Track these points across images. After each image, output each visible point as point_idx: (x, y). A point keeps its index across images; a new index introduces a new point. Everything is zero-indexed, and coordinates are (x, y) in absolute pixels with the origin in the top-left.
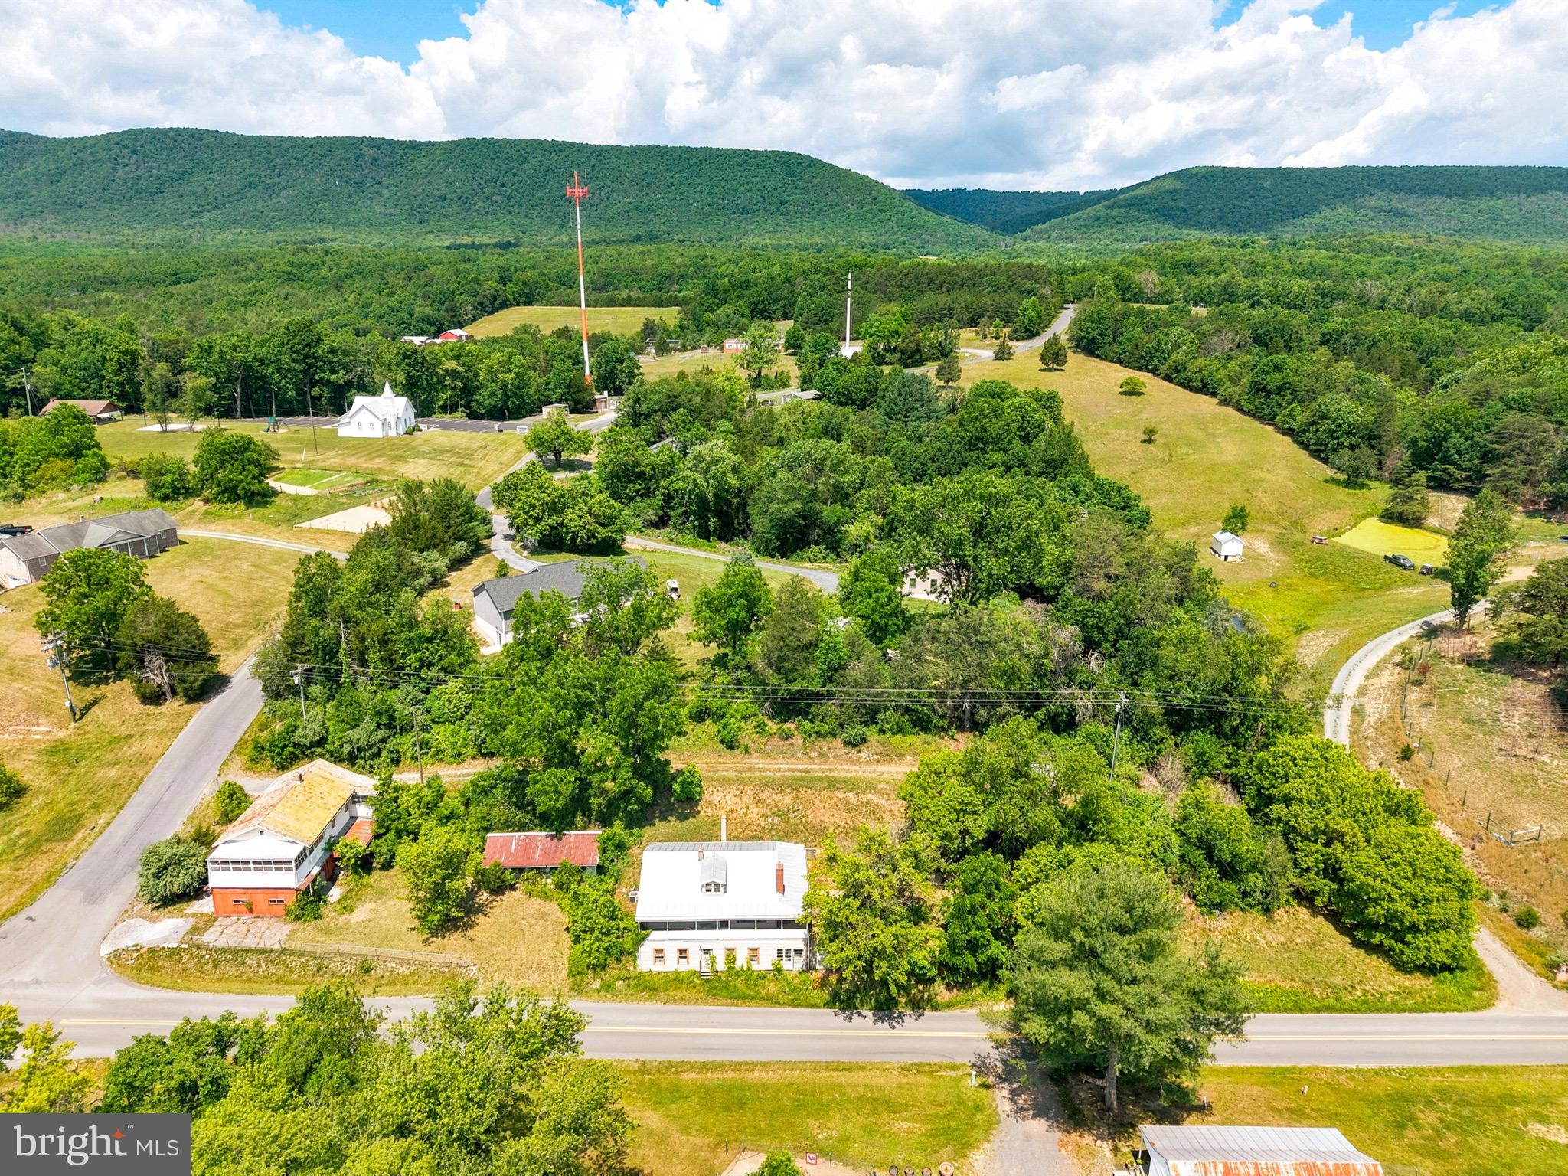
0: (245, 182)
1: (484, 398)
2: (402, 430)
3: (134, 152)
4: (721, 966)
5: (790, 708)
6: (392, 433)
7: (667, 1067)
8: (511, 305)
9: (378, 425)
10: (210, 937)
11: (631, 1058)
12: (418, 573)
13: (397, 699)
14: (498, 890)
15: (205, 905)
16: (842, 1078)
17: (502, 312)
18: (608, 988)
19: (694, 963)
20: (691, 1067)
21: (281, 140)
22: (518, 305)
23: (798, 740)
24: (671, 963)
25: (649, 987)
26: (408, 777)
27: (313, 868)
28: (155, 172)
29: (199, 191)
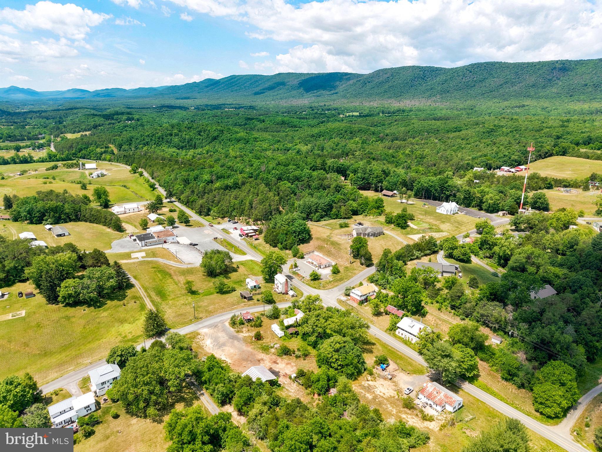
0: (505, 81)
1: (484, 206)
2: (452, 213)
3: (471, 72)
4: (407, 339)
5: (453, 307)
6: (449, 214)
7: (387, 345)
8: (555, 155)
9: (445, 211)
10: (348, 302)
11: (384, 342)
12: (412, 255)
13: (390, 278)
14: (386, 314)
15: (349, 297)
16: (409, 360)
17: (548, 158)
18: (390, 334)
19: (403, 336)
20: (391, 347)
21: (524, 64)
22: (557, 155)
23: (452, 314)
24: (400, 335)
25: (395, 336)
26: (384, 292)
27: (363, 298)
28: (475, 79)
29: (487, 85)
